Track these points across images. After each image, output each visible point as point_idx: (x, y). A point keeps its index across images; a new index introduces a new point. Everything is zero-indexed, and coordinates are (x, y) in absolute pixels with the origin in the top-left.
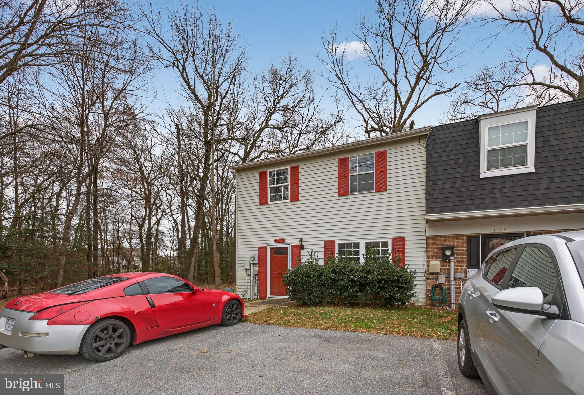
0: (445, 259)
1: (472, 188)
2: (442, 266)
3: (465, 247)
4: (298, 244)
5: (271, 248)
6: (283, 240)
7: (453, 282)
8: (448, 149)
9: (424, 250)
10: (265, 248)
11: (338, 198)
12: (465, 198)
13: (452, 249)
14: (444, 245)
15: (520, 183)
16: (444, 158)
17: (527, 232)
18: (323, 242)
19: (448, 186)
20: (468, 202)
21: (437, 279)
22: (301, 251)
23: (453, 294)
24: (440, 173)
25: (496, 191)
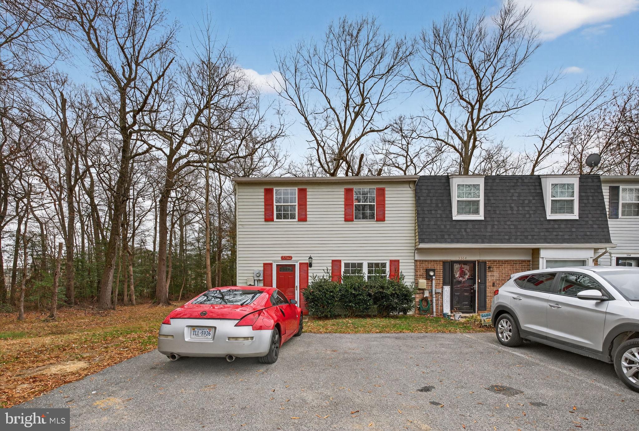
0: (429, 278)
1: (448, 227)
2: (427, 284)
3: (441, 269)
4: (307, 262)
5: (277, 265)
6: (290, 258)
7: (434, 296)
8: (431, 195)
9: (413, 271)
10: (271, 264)
11: (344, 222)
12: (444, 233)
13: (434, 270)
14: (427, 267)
15: (476, 227)
16: (429, 202)
17: (478, 260)
18: (331, 261)
19: (432, 223)
20: (446, 237)
21: (423, 293)
22: (309, 268)
23: (434, 304)
24: (426, 212)
25: (463, 230)
